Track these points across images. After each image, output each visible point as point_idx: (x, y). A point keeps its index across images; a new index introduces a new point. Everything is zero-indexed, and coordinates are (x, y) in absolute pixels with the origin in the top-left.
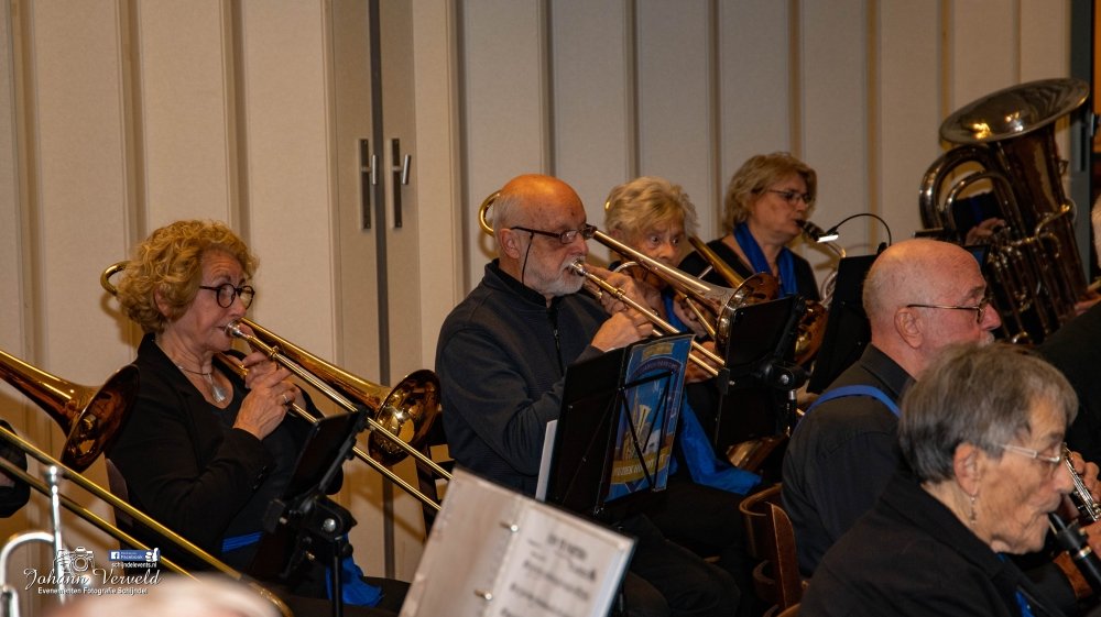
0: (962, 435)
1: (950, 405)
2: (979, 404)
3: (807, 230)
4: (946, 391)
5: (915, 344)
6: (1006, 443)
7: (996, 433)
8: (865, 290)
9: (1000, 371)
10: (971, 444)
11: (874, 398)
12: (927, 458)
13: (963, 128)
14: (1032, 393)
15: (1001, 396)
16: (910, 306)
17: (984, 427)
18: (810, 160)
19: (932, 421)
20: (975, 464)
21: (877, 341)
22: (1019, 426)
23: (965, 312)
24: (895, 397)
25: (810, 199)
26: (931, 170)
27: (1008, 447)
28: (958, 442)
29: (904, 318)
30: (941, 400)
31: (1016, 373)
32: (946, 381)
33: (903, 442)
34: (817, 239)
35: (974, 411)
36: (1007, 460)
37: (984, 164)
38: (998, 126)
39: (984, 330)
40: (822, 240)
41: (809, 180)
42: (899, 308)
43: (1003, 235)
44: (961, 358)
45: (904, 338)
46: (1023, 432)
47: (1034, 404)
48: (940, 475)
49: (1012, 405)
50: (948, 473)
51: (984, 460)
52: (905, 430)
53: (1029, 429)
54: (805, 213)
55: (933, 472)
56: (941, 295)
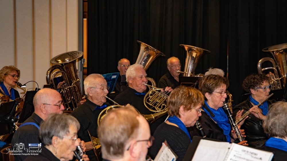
0: (54, 134)
1: (51, 127)
2: (57, 127)
3: (18, 84)
4: (50, 124)
5: (44, 113)
6: (64, 136)
7: (62, 133)
8: (34, 100)
9: (62, 119)
10: (56, 136)
11: (34, 125)
12: (46, 140)
13: (56, 61)
14: (70, 124)
15: (63, 125)
16: (44, 104)
17: (59, 132)
18: (19, 68)
19: (47, 131)
20: (57, 141)
21: (36, 112)
22: (67, 131)
23: (56, 106)
24: (39, 125)
25: (18, 77)
26: (49, 70)
27: (64, 137)
28: (53, 136)
29: (42, 106)
30: (49, 126)
31: (66, 120)
32: (50, 122)
33: (40, 137)
34: (21, 87)
35: (56, 129)
36: (64, 140)
37: (60, 70)
38: (63, 60)
39: (61, 110)
40: (22, 87)
41: (18, 72)
42: (41, 104)
43: (65, 85)
44: (53, 116)
45: (42, 111)
46: (68, 133)
47: (70, 126)
48: (49, 144)
49: (65, 126)
50: (51, 143)
51: (59, 140)
52: (40, 134)
53: (69, 132)
54: (17, 80)
55: (47, 143)
56: (51, 102)
